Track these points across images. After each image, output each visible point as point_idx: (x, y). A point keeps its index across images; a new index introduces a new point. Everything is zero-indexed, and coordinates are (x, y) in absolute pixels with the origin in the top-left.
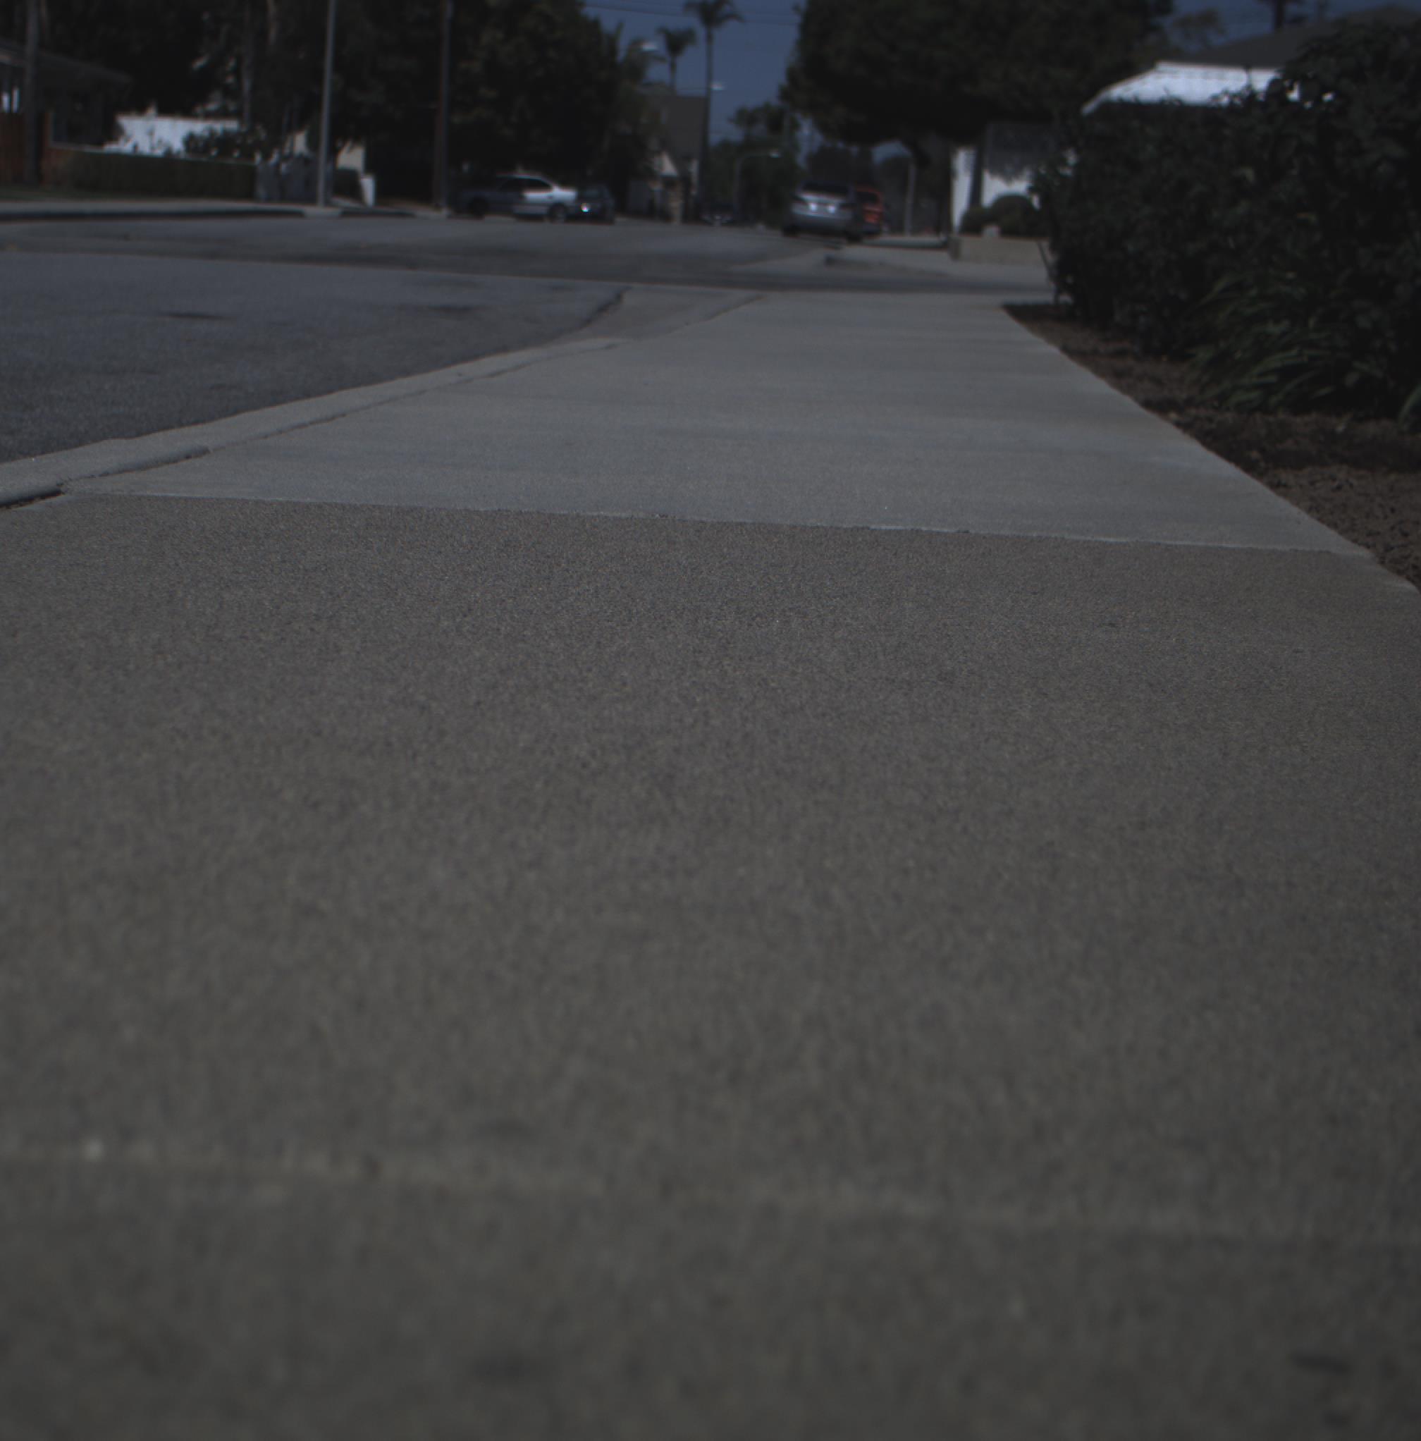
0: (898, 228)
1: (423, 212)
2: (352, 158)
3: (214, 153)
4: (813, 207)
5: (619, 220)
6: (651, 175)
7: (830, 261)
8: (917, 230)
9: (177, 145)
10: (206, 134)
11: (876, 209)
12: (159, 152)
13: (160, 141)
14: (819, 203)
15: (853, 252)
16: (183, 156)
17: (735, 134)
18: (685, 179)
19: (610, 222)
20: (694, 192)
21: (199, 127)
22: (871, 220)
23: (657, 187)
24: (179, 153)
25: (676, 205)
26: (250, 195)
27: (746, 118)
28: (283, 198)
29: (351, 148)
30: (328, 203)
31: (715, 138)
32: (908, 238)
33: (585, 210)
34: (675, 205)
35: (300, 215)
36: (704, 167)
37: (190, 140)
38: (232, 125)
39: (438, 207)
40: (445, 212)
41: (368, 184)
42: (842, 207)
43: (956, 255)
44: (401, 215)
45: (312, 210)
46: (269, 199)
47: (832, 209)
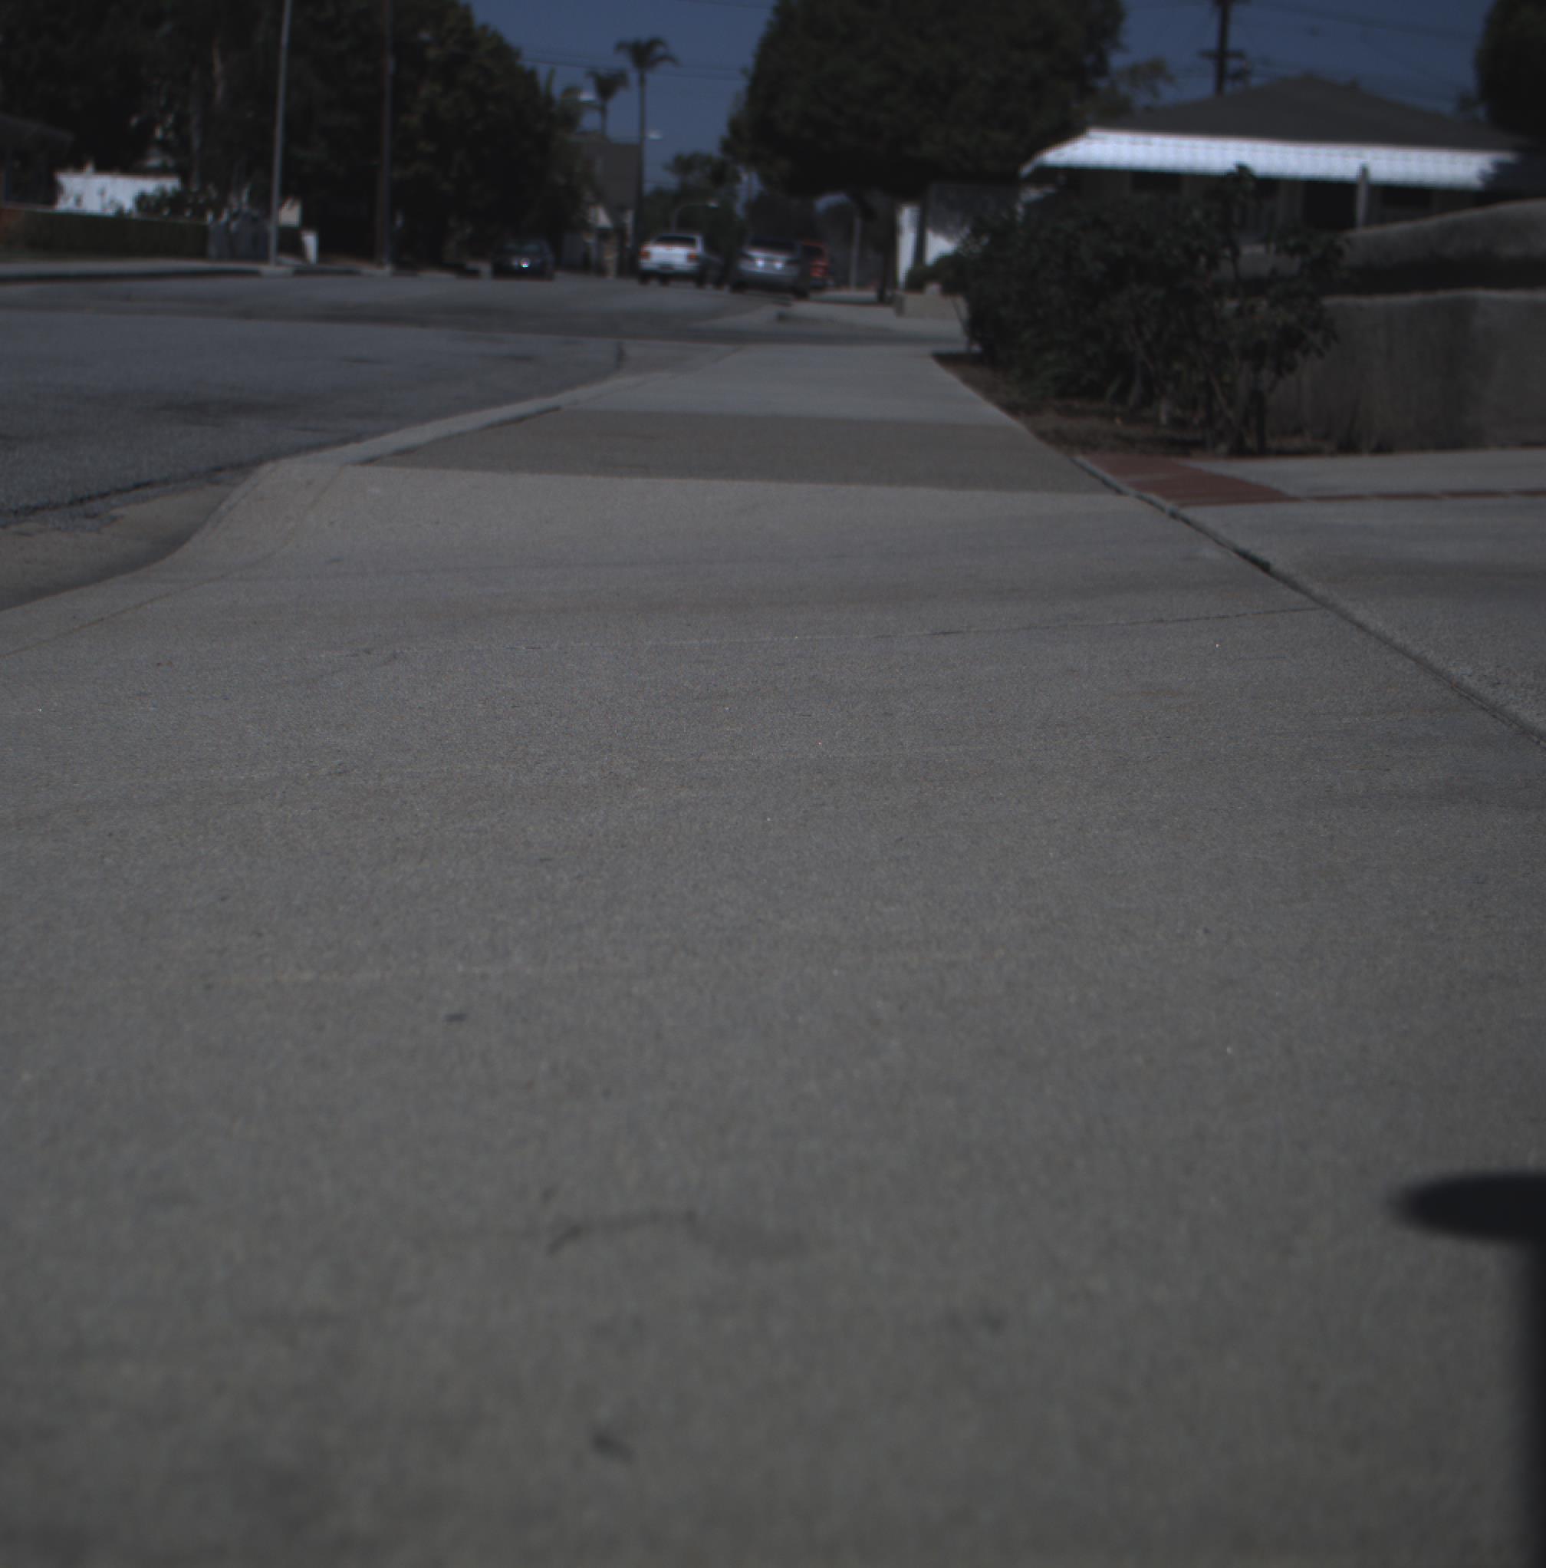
0: (843, 282)
1: (367, 269)
2: (290, 215)
3: (166, 212)
4: (760, 263)
5: (559, 275)
6: (585, 226)
7: (781, 318)
8: (862, 285)
9: (128, 204)
10: (158, 194)
11: (821, 263)
12: (110, 212)
13: (112, 202)
14: (767, 260)
15: (804, 308)
16: (135, 215)
17: (671, 181)
18: (620, 231)
19: (550, 278)
20: (629, 245)
21: (150, 186)
22: (817, 274)
24: (130, 212)
25: (611, 257)
26: (201, 254)
27: (683, 164)
28: (234, 256)
29: (292, 205)
30: (279, 264)
31: (648, 187)
32: (851, 293)
33: (525, 266)
35: (255, 274)
36: (639, 219)
37: (142, 200)
38: (171, 184)
39: (380, 265)
40: (388, 269)
41: (310, 241)
42: (789, 263)
43: (900, 311)
44: (349, 273)
45: (266, 269)
46: (220, 258)
47: (779, 265)
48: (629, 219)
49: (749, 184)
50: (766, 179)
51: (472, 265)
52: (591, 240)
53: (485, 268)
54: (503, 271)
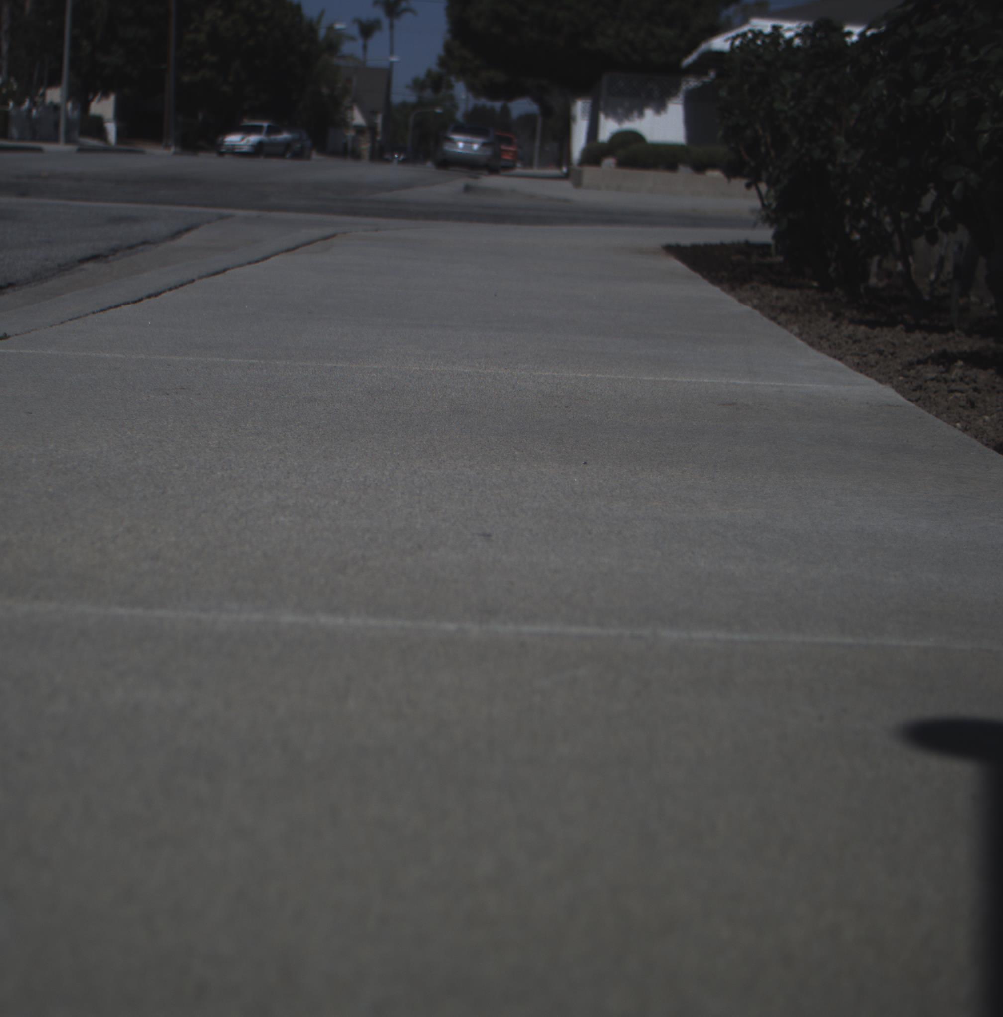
0: (529, 164)
4: (461, 145)
6: (345, 124)
8: (544, 164)
11: (512, 149)
14: (466, 143)
18: (372, 129)
19: (307, 158)
20: (379, 138)
22: (507, 157)
23: (351, 134)
26: (5, 135)
32: (536, 171)
34: (365, 147)
36: (385, 120)
39: (167, 147)
41: (111, 129)
42: (484, 145)
46: (20, 137)
47: (475, 147)
48: (379, 120)
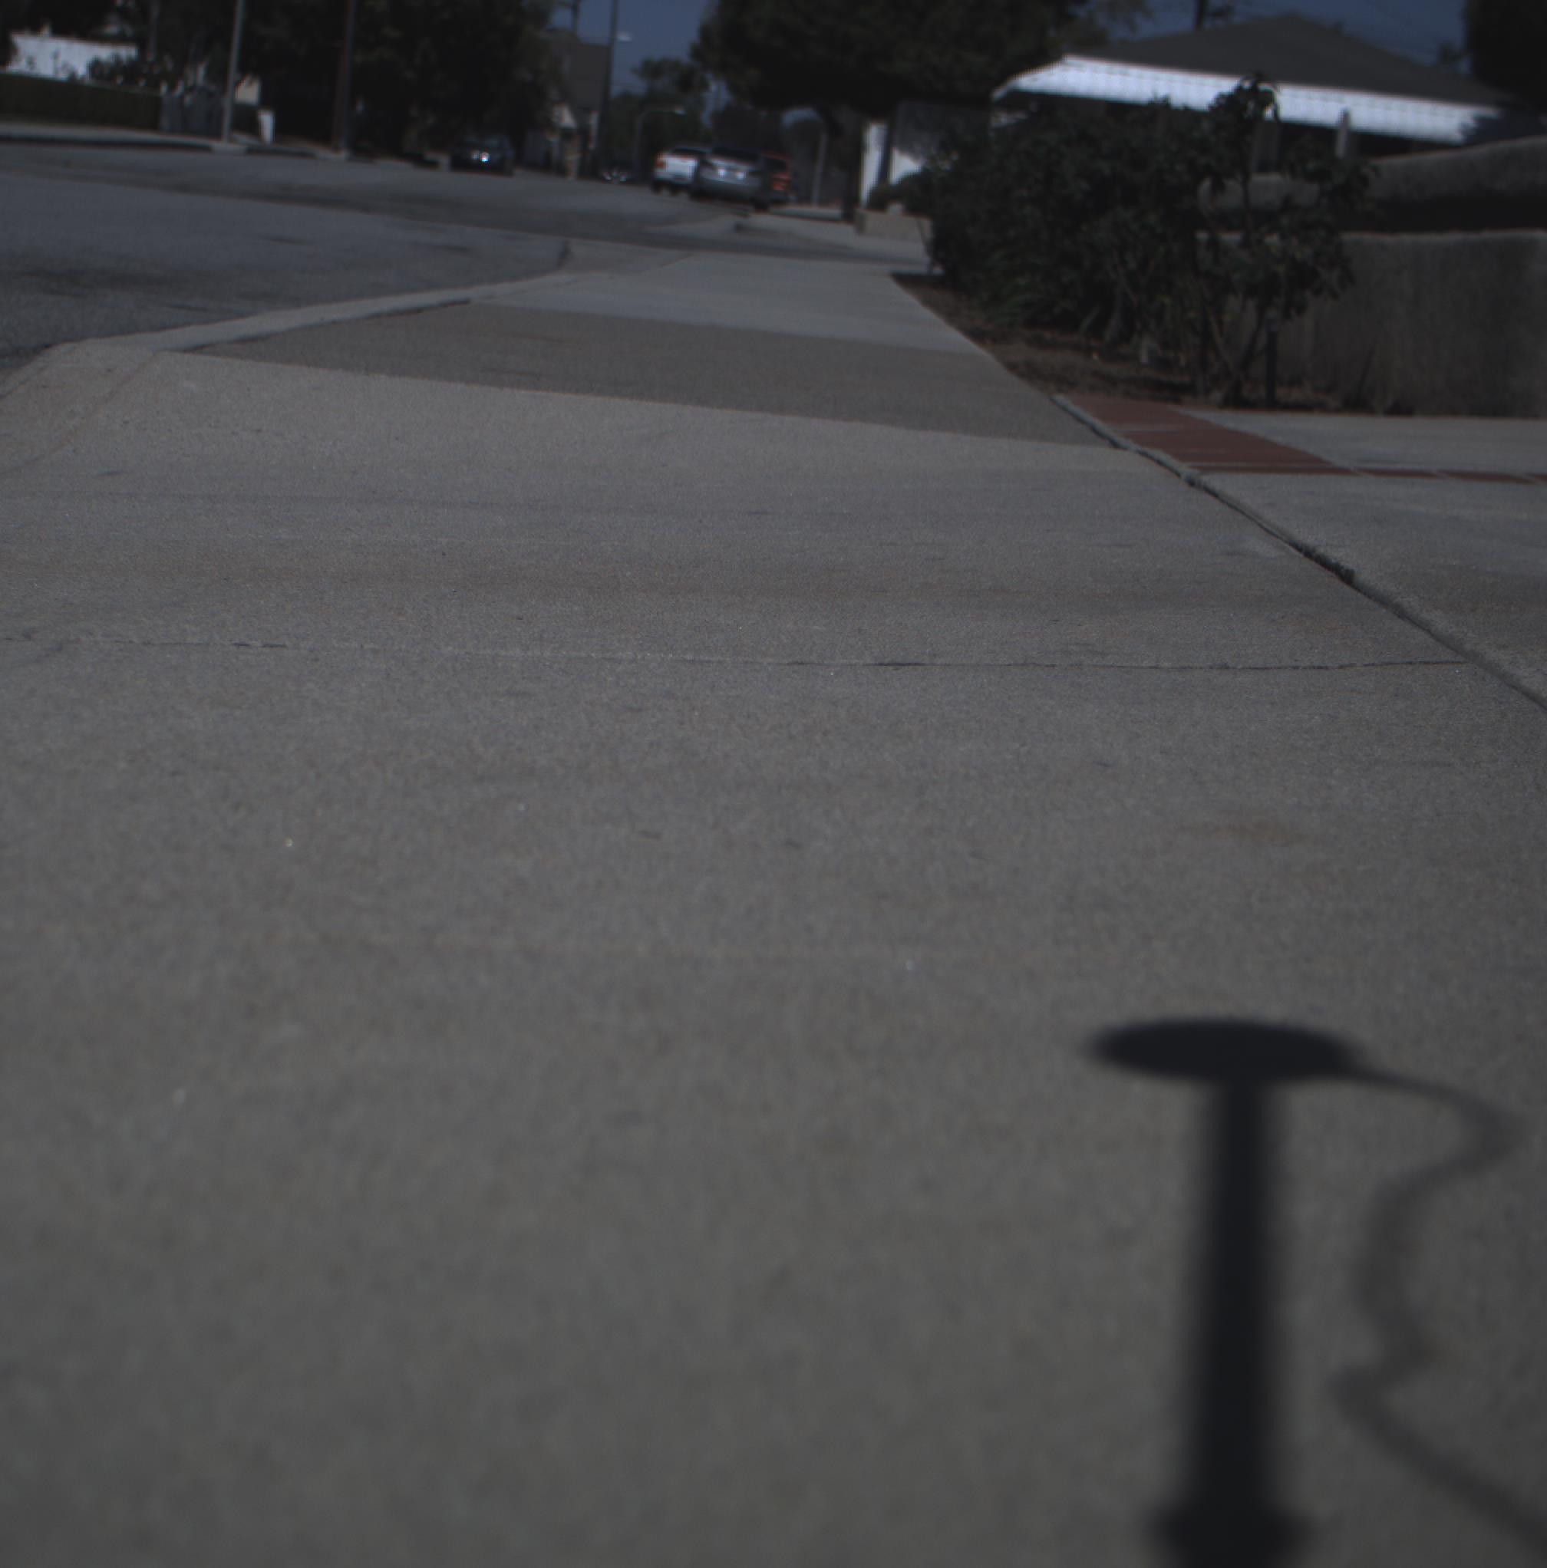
0: (805, 199)
1: (323, 153)
2: (248, 92)
3: (119, 80)
4: (722, 172)
5: (518, 172)
6: (549, 125)
7: (739, 228)
8: (824, 202)
9: (82, 70)
10: (112, 61)
11: (784, 177)
12: (63, 76)
13: (65, 66)
14: (729, 169)
15: (763, 220)
16: (88, 81)
17: (638, 86)
18: (583, 132)
19: (509, 174)
20: (592, 146)
21: (104, 53)
22: (779, 188)
24: (83, 78)
25: (573, 158)
26: (154, 126)
27: (651, 70)
28: (186, 130)
29: (251, 83)
30: (231, 140)
31: (616, 90)
32: (814, 209)
33: (485, 159)
35: (206, 149)
36: (603, 121)
37: (95, 66)
38: (127, 52)
39: (336, 149)
40: (343, 155)
41: (267, 120)
42: (751, 174)
43: (861, 229)
44: (303, 155)
45: (218, 145)
46: (172, 131)
47: (741, 176)
48: (593, 120)
49: (717, 94)
50: (733, 88)
51: (430, 156)
52: (554, 139)
53: (444, 160)
54: (462, 164)
